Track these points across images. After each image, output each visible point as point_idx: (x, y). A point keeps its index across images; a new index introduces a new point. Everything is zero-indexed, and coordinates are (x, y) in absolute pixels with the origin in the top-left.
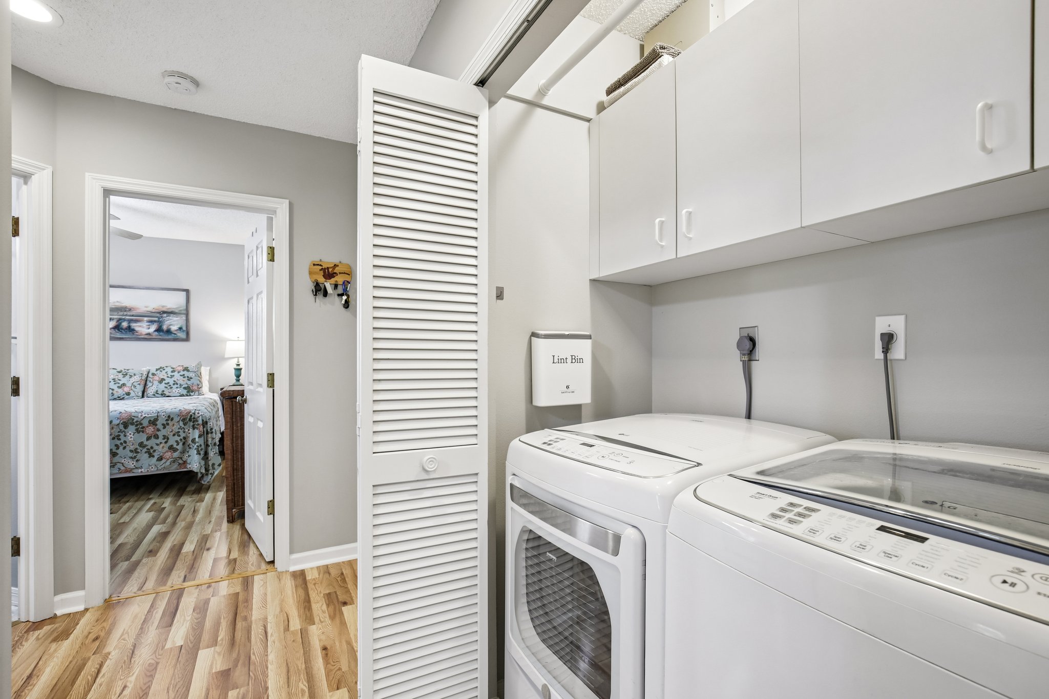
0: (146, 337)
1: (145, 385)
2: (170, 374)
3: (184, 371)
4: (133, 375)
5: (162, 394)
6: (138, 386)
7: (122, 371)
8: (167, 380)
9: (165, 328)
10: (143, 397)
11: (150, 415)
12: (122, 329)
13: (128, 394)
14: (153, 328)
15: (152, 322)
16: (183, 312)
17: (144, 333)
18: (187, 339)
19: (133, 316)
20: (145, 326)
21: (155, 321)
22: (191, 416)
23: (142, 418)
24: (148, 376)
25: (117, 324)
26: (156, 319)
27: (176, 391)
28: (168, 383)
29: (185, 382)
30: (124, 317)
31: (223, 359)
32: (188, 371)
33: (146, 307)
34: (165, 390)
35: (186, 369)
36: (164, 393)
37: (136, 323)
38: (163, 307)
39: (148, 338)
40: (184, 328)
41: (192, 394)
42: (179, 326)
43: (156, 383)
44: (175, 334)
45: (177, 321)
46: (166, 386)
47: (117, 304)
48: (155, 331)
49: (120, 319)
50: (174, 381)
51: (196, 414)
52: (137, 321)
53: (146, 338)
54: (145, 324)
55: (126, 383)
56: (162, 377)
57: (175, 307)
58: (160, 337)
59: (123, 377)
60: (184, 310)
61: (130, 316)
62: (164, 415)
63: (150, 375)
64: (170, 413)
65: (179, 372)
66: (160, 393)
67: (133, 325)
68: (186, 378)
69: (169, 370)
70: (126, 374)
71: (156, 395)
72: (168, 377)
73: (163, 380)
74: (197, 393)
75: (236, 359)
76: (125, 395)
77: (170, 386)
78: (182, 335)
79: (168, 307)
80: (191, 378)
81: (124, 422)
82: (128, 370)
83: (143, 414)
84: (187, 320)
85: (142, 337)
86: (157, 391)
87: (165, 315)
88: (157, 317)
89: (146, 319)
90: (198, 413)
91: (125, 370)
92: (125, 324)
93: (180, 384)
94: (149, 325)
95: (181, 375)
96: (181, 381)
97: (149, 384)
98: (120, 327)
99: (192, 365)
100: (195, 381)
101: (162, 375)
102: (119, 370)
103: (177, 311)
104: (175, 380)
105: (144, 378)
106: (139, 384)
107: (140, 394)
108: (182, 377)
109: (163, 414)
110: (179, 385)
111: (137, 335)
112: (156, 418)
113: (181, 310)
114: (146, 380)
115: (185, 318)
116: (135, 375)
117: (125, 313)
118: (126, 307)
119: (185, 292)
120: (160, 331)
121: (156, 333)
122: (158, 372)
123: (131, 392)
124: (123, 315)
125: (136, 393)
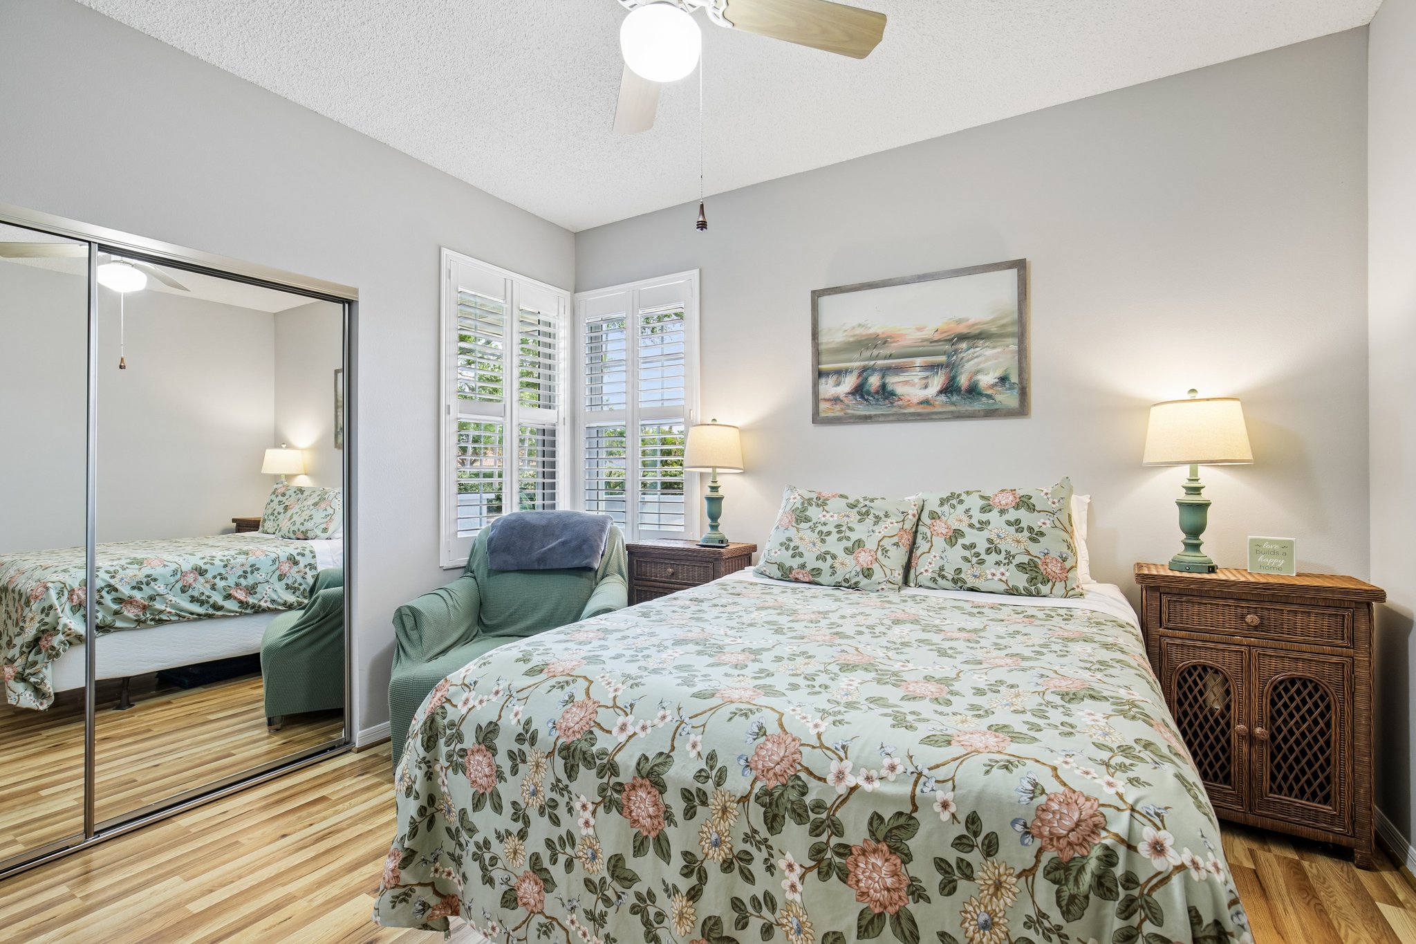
0: (920, 410)
1: (913, 547)
2: (977, 516)
3: (1017, 507)
4: (881, 514)
5: (955, 581)
6: (893, 552)
7: (858, 501)
8: (970, 537)
9: (963, 381)
10: (906, 582)
11: (877, 785)
12: (869, 393)
13: (868, 573)
14: (937, 382)
15: (933, 367)
16: (1009, 330)
17: (915, 401)
18: (1022, 410)
19: (890, 357)
20: (916, 380)
21: (939, 366)
22: (1109, 858)
23: (842, 789)
24: (919, 519)
25: (858, 381)
26: (943, 359)
27: (994, 573)
28: (973, 546)
29: (1021, 548)
30: (872, 363)
31: (1136, 467)
32: (1032, 508)
33: (919, 329)
34: (964, 570)
35: (1025, 503)
36: (962, 576)
37: (897, 375)
38: (959, 322)
39: (924, 413)
40: (1014, 379)
41: (1045, 589)
42: (999, 373)
43: (939, 542)
44: (989, 397)
45: (996, 357)
46: (967, 553)
47: (859, 331)
48: (941, 392)
49: (865, 369)
50: (990, 541)
51: (1143, 849)
52: (899, 370)
53: (919, 414)
54: (916, 376)
55: (864, 538)
56: (956, 526)
57: (989, 318)
58: (953, 408)
59: (860, 521)
60: (1012, 323)
61: (885, 358)
62: (945, 805)
63: (925, 518)
64: (980, 797)
65: (1002, 512)
66: (950, 577)
67: (893, 381)
68: (1026, 533)
69: (975, 503)
70: (867, 513)
71: (940, 581)
72: (971, 526)
73: (958, 534)
74: (1059, 586)
75: (1185, 471)
76: (861, 576)
77: (977, 555)
78: (1008, 399)
79: (972, 321)
80: (1042, 534)
81: (767, 793)
82: (872, 500)
83: (848, 765)
84: (1022, 353)
85: (912, 410)
86: (942, 569)
87: (964, 345)
88: (944, 353)
89: (919, 361)
90: (1158, 848)
91: (865, 499)
92: (874, 381)
93: (1008, 553)
94: (927, 378)
95: (1009, 523)
96: (1010, 542)
97: (922, 545)
98: (865, 390)
99: (1040, 488)
100: (1051, 544)
101: (954, 518)
102: (851, 501)
103: (994, 329)
104: (993, 537)
105: (908, 525)
106: (896, 544)
107: (898, 576)
108: (1012, 529)
109: (940, 795)
110: (1003, 554)
111: (900, 407)
112: (907, 809)
113: (1004, 326)
114: (916, 532)
115: (1014, 348)
116: (887, 516)
117: (875, 352)
118: (877, 337)
119: (1014, 272)
120: (951, 392)
121: (943, 398)
122: (946, 508)
123: (875, 567)
124: (871, 358)
125: (888, 572)
